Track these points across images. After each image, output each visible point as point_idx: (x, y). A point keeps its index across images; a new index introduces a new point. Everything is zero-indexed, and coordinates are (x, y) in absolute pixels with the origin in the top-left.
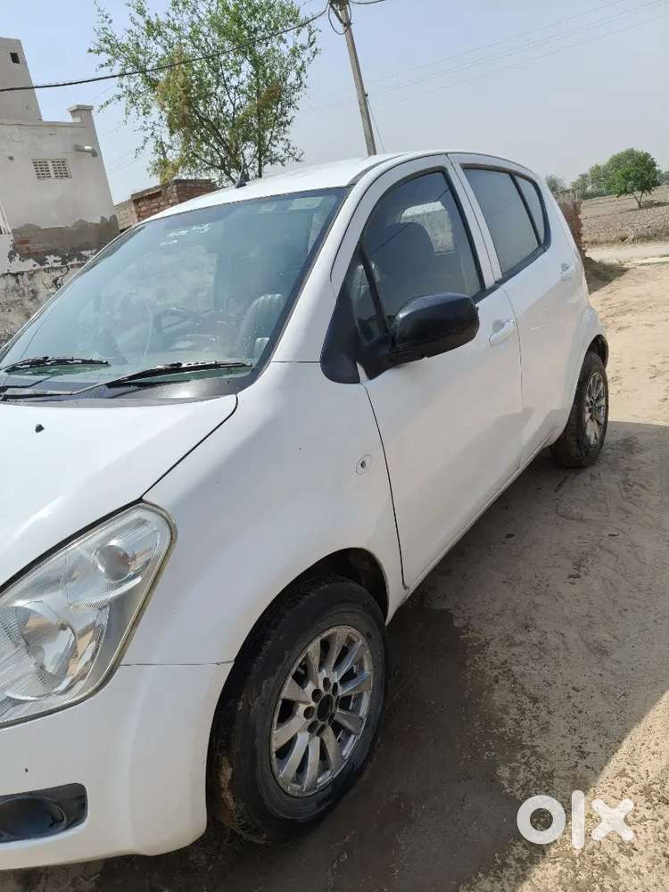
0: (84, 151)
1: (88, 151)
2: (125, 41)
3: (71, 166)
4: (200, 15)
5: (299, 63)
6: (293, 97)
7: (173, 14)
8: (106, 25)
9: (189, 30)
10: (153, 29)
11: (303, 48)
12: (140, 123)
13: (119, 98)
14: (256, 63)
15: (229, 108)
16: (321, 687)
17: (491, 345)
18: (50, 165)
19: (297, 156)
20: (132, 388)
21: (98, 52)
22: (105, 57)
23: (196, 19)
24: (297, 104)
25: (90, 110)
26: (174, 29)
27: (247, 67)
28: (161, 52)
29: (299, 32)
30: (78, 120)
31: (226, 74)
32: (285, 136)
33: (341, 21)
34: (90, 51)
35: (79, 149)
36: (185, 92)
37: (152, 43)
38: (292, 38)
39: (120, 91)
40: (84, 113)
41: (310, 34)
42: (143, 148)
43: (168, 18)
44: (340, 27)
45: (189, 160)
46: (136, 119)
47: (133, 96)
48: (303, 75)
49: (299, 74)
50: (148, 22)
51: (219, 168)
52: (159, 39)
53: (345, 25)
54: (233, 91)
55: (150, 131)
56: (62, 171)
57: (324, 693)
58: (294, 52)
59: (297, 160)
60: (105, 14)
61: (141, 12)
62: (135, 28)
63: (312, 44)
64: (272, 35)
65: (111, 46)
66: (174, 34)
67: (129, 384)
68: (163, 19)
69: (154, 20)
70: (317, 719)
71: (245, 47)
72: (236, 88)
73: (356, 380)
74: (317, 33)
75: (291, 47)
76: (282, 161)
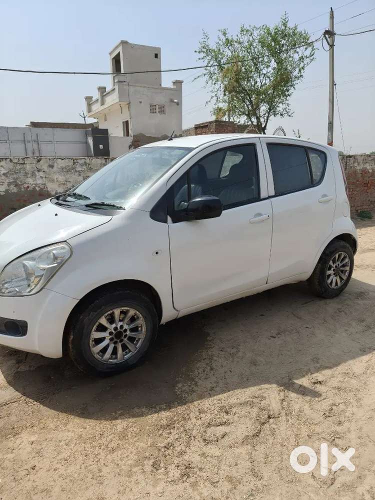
0: (174, 102)
1: (175, 102)
2: (214, 48)
3: (166, 109)
4: (254, 37)
5: (302, 65)
6: (294, 83)
7: (240, 36)
8: (206, 40)
9: (247, 44)
10: (229, 43)
11: (307, 57)
12: (211, 88)
13: (205, 75)
14: (280, 62)
15: (259, 84)
16: (119, 327)
17: (250, 223)
18: (157, 106)
19: (290, 114)
20: (91, 208)
21: (200, 52)
22: (202, 55)
23: (251, 39)
24: (296, 86)
25: (182, 83)
26: (240, 43)
27: (273, 64)
28: (230, 54)
29: (306, 49)
30: (175, 87)
31: (262, 67)
32: (287, 102)
33: (328, 44)
34: (195, 52)
35: (172, 101)
36: (236, 75)
37: (227, 50)
38: (301, 51)
39: (205, 72)
40: (179, 84)
41: (312, 51)
42: (210, 101)
43: (237, 38)
44: (327, 47)
45: (231, 110)
46: (210, 86)
47: (211, 75)
48: (302, 71)
49: (300, 71)
50: (227, 39)
51: (246, 115)
52: (230, 47)
53: (331, 46)
54: (263, 76)
55: (215, 93)
56: (162, 110)
57: (119, 329)
58: (301, 59)
59: (289, 116)
60: (206, 34)
61: (225, 34)
62: (220, 42)
63: (312, 56)
64: (292, 49)
65: (206, 50)
66: (238, 46)
67: (90, 207)
68: (235, 38)
69: (230, 38)
70: (114, 337)
71: (275, 53)
72: (265, 75)
73: (166, 222)
74: (316, 50)
75: (300, 56)
76: (282, 115)
